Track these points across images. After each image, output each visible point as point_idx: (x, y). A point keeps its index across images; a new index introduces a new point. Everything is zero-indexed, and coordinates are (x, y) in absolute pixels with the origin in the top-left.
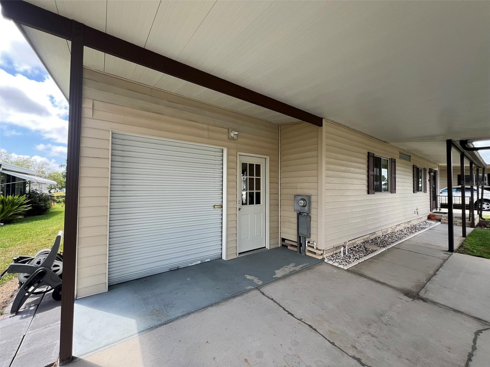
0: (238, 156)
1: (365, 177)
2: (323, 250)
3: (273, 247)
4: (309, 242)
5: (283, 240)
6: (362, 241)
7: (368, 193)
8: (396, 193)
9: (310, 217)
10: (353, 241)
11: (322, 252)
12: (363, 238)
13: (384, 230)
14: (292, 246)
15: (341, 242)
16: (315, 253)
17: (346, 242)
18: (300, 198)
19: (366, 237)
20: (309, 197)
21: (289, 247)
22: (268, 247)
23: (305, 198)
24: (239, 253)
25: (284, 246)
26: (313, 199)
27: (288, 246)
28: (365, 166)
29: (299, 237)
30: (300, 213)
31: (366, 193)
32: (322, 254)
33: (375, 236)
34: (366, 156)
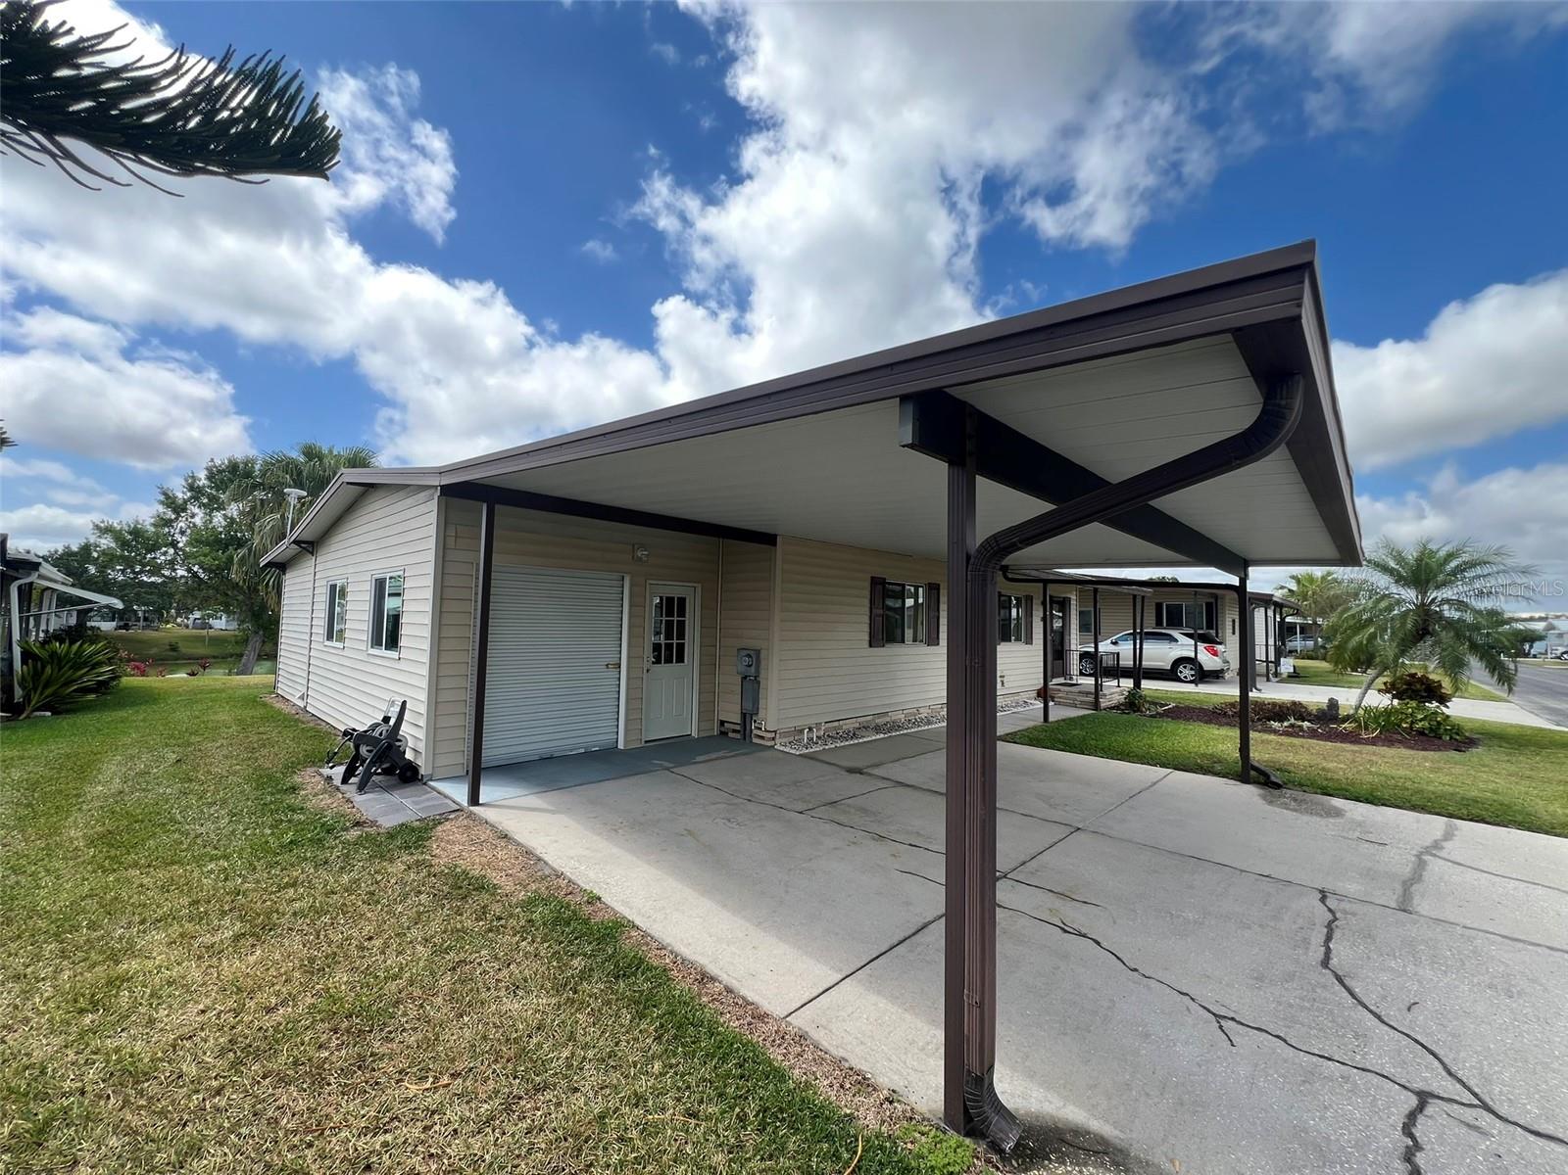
0: (648, 586)
1: (867, 619)
2: (775, 732)
3: (703, 734)
4: (755, 721)
5: (722, 723)
6: (857, 725)
7: (871, 646)
8: (938, 644)
9: (759, 683)
10: (836, 724)
11: (773, 735)
12: (859, 720)
13: (911, 711)
14: (734, 731)
15: (812, 721)
16: (762, 738)
17: (820, 723)
18: (745, 652)
19: (869, 718)
20: (758, 652)
21: (731, 735)
22: (695, 734)
23: (751, 653)
24: (646, 742)
25: (724, 734)
26: (763, 655)
27: (727, 733)
28: (867, 602)
29: (744, 715)
30: (745, 677)
31: (866, 644)
32: (773, 739)
33: (888, 719)
34: (867, 584)
